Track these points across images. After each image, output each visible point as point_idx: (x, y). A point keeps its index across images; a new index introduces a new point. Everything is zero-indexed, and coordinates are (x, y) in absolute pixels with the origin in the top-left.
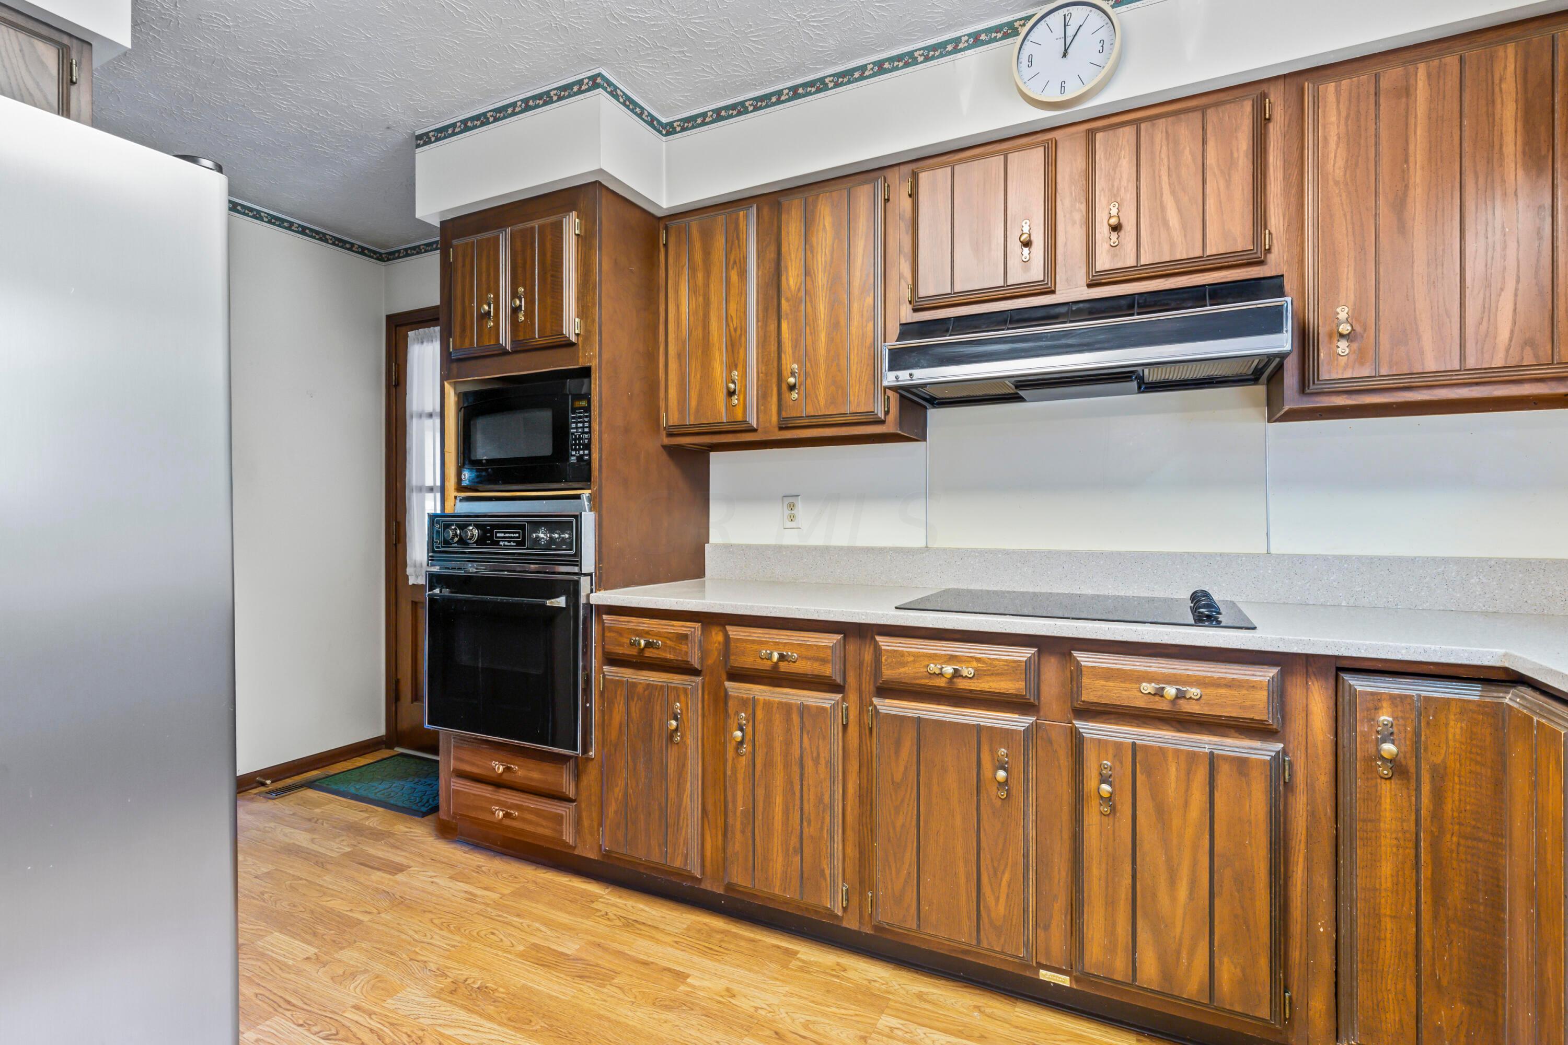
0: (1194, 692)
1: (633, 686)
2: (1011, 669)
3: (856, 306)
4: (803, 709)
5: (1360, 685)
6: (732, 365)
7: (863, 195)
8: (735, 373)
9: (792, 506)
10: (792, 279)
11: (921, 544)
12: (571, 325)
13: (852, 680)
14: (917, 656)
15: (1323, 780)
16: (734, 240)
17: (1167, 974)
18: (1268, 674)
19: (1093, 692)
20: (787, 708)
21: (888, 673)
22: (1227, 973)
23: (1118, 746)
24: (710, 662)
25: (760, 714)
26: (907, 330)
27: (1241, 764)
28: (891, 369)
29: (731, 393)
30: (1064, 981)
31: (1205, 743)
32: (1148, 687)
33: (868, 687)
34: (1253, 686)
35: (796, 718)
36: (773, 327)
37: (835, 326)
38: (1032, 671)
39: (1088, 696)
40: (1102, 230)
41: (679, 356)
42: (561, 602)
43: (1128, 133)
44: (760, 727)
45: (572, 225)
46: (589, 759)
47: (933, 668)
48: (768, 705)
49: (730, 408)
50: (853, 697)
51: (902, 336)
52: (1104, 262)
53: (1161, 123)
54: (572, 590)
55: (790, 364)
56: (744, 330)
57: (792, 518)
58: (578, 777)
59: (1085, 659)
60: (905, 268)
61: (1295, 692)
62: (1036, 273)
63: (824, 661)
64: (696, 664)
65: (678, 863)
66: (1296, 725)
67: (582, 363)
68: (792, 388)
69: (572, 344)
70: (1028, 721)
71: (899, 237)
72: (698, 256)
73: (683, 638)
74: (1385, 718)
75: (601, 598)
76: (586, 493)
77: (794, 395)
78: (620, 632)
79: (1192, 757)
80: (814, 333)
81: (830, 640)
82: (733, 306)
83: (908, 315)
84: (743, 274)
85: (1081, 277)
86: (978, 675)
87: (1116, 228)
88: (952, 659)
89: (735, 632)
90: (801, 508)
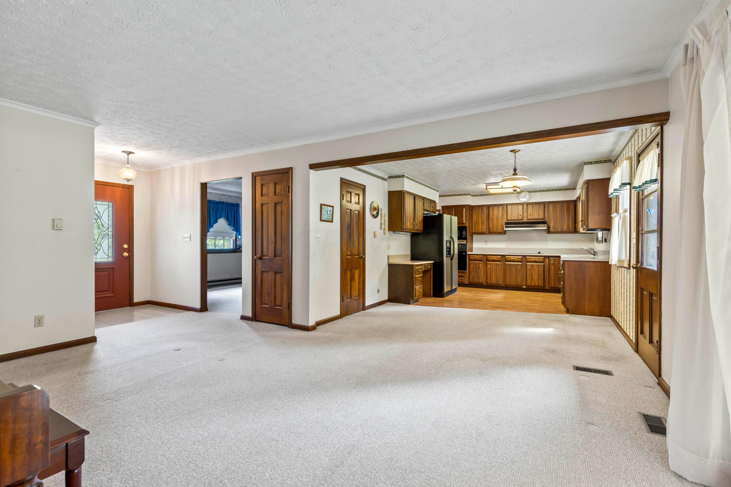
0: (537, 259)
1: (474, 263)
2: (520, 258)
3: (500, 220)
4: (497, 264)
5: (550, 258)
6: (482, 225)
7: (501, 207)
8: (483, 227)
9: (486, 242)
10: (491, 215)
11: (505, 247)
12: (464, 221)
13: (502, 261)
14: (510, 258)
15: (548, 266)
16: (482, 211)
17: (534, 283)
18: (543, 257)
19: (528, 260)
20: (495, 264)
21: (507, 259)
22: (540, 284)
23: (530, 265)
24: (484, 260)
25: (491, 265)
26: (506, 223)
27: (541, 265)
28: (505, 228)
29: (482, 229)
30: (525, 287)
31: (538, 264)
32: (533, 259)
33: (504, 261)
34: (541, 258)
35: (496, 265)
36: (488, 221)
37: (497, 222)
38: (522, 258)
39: (527, 260)
40: (529, 215)
41: (474, 224)
42: (464, 253)
43: (531, 205)
44: (491, 266)
45: (464, 210)
46: (466, 272)
47: (512, 259)
48: (493, 264)
49: (482, 230)
50: (502, 262)
51: (505, 225)
52: (529, 218)
53: (535, 205)
54: (466, 252)
55: (491, 226)
56: (484, 221)
57: (486, 244)
58: (465, 274)
59: (527, 257)
60: (506, 216)
61: (545, 259)
62: (522, 219)
63: (499, 259)
64: (483, 260)
65: (480, 282)
66: (546, 262)
67: (465, 225)
68: (491, 229)
69: (464, 223)
70: (521, 263)
71: (505, 212)
72: (477, 212)
73: (481, 257)
74: (552, 260)
75: (469, 253)
76: (465, 241)
77: (491, 230)
78: (472, 257)
79: (537, 265)
80: (494, 223)
81: (500, 257)
82: (482, 218)
83: (506, 221)
84: (484, 214)
85: (526, 219)
86: (517, 259)
87: (530, 215)
88: (514, 258)
89: (488, 256)
90: (488, 243)
